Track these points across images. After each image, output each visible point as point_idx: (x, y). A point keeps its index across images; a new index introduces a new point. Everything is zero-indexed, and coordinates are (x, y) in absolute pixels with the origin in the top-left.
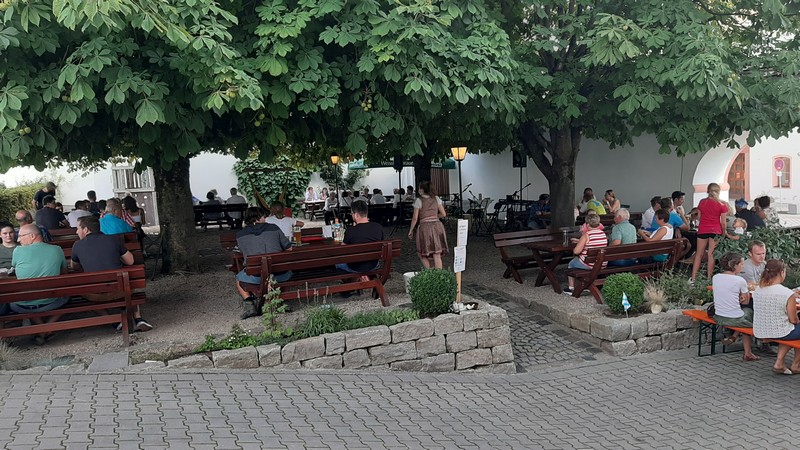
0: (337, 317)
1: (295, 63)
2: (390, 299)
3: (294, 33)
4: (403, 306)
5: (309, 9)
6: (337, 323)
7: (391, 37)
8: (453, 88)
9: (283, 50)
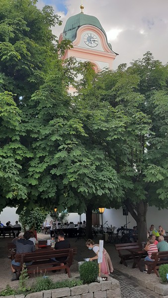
0: (49, 282)
1: (41, 180)
2: (72, 274)
3: (41, 170)
4: (77, 278)
5: (47, 162)
6: (49, 285)
7: (75, 172)
8: (96, 190)
9: (37, 176)
